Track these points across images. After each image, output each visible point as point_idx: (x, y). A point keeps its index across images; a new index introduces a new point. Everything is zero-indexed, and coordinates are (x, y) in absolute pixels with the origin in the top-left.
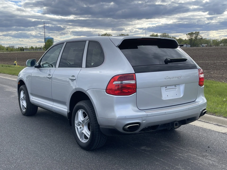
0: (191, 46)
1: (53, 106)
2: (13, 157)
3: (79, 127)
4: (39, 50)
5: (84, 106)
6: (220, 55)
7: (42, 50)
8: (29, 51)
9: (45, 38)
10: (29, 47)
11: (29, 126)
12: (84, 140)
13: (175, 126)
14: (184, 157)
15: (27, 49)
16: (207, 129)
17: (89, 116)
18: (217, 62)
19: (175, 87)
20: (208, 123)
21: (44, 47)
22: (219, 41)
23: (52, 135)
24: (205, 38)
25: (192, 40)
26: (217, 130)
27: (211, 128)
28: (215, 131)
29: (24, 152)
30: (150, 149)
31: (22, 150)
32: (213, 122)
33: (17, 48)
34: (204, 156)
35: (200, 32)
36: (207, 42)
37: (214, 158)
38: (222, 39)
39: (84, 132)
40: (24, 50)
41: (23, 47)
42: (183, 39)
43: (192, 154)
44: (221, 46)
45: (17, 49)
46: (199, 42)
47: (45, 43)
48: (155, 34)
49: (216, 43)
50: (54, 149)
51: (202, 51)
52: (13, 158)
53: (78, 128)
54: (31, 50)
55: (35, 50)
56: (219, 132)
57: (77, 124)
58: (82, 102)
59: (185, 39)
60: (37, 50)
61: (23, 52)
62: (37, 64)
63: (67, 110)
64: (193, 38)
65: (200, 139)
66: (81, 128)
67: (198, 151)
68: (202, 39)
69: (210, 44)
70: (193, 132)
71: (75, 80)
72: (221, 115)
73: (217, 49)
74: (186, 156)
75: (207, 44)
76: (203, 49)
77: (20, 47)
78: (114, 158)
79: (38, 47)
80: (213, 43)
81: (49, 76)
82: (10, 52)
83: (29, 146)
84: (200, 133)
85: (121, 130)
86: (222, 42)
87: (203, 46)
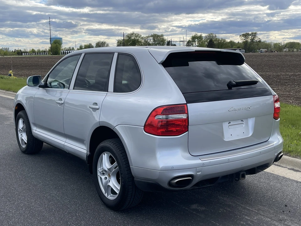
0: (245, 51)
1: (66, 144)
2: (8, 222)
3: (103, 177)
4: (43, 54)
5: (111, 147)
6: (285, 64)
7: (46, 54)
8: (29, 56)
9: (51, 38)
10: (28, 50)
11: (31, 170)
12: (111, 196)
13: (241, 178)
14: (253, 221)
15: (26, 52)
16: (280, 176)
17: (118, 163)
18: (281, 74)
19: (242, 122)
20: (280, 166)
21: (49, 50)
22: (282, 46)
23: (64, 185)
24: (264, 41)
25: (247, 43)
26: (293, 179)
27: (285, 174)
28: (291, 180)
29: (24, 213)
30: (204, 208)
31: (22, 210)
32: (287, 165)
33: (12, 51)
34: (282, 221)
35: (258, 33)
36: (267, 46)
37: (296, 223)
38: (286, 42)
39: (110, 184)
40: (22, 54)
41: (20, 50)
42: (235, 41)
43: (264, 218)
44: (285, 52)
45: (13, 53)
46: (257, 46)
47: (51, 44)
48: (199, 34)
49: (279, 48)
50: (68, 208)
51: (261, 58)
52: (9, 224)
53: (102, 179)
54: (32, 54)
55: (37, 54)
56: (297, 182)
57: (100, 172)
58: (109, 142)
59: (238, 42)
60: (40, 55)
61: (20, 56)
62: (42, 82)
63: (85, 152)
64: (249, 40)
65: (272, 193)
66: (106, 178)
67: (272, 212)
68: (260, 41)
69: (270, 49)
70: (262, 181)
71: (98, 109)
72: (297, 155)
73: (280, 55)
74: (255, 220)
75: (267, 48)
76: (261, 56)
77: (16, 49)
78: (154, 223)
79: (41, 50)
80: (275, 47)
81: (59, 102)
82: (3, 57)
83: (31, 203)
84: (271, 183)
85: (166, 185)
86: (286, 46)
87: (262, 52)
